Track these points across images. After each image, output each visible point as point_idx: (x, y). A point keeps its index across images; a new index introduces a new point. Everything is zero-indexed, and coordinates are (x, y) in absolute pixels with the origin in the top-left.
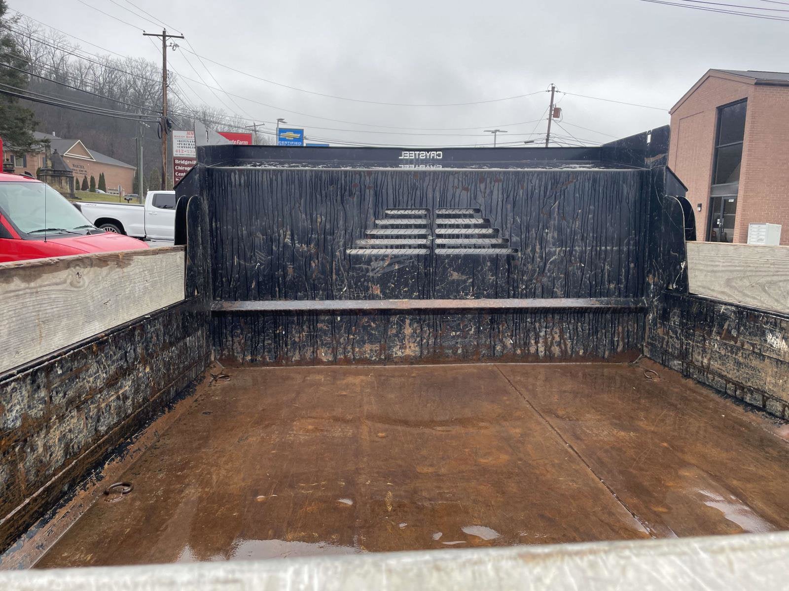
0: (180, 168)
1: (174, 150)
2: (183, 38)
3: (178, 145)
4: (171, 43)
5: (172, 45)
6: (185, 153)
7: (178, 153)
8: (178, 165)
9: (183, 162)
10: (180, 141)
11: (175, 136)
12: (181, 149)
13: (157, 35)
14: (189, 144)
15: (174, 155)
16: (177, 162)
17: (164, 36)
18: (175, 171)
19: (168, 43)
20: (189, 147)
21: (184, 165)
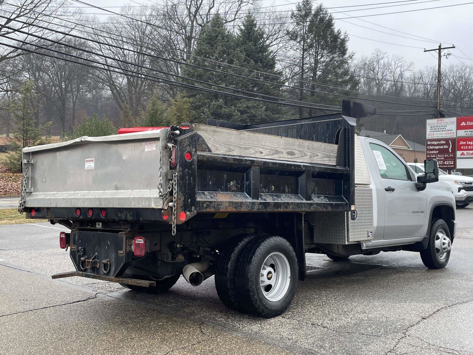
0: (431, 147)
1: (427, 134)
2: (454, 47)
3: (431, 130)
4: (445, 54)
5: (446, 55)
6: (435, 136)
7: (430, 136)
8: (429, 145)
9: (433, 143)
10: (432, 127)
11: (428, 124)
12: (432, 133)
13: (434, 50)
14: (438, 129)
15: (427, 138)
16: (429, 143)
17: (440, 49)
18: (427, 150)
19: (442, 54)
20: (438, 131)
21: (434, 145)
